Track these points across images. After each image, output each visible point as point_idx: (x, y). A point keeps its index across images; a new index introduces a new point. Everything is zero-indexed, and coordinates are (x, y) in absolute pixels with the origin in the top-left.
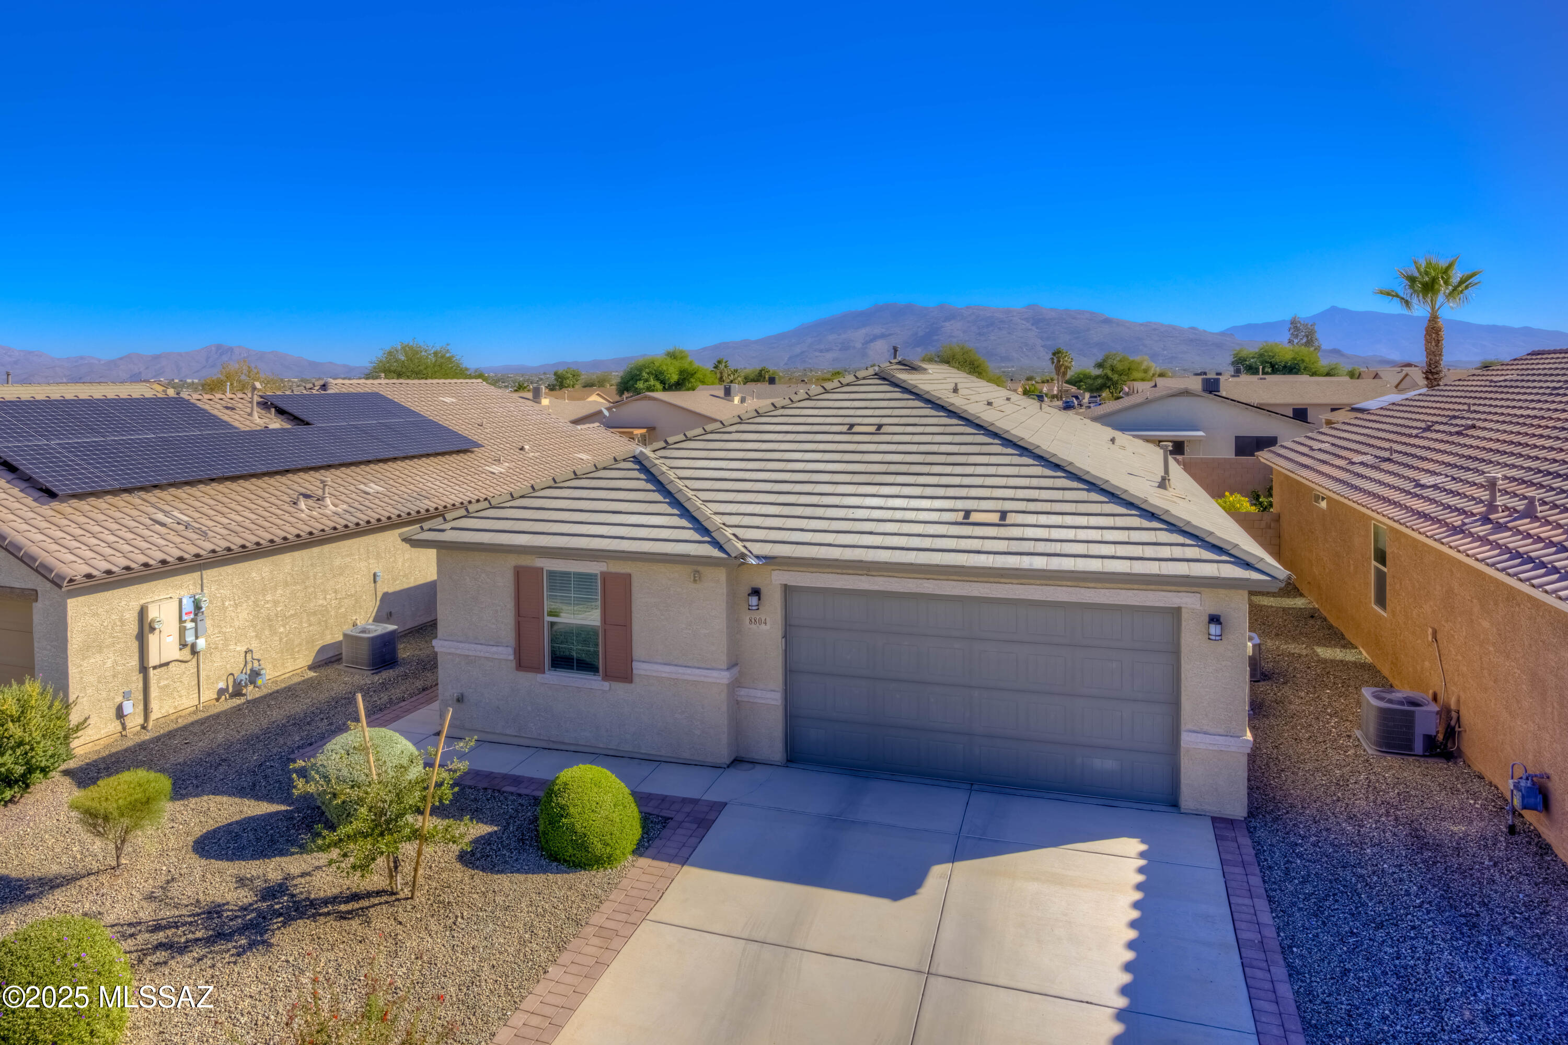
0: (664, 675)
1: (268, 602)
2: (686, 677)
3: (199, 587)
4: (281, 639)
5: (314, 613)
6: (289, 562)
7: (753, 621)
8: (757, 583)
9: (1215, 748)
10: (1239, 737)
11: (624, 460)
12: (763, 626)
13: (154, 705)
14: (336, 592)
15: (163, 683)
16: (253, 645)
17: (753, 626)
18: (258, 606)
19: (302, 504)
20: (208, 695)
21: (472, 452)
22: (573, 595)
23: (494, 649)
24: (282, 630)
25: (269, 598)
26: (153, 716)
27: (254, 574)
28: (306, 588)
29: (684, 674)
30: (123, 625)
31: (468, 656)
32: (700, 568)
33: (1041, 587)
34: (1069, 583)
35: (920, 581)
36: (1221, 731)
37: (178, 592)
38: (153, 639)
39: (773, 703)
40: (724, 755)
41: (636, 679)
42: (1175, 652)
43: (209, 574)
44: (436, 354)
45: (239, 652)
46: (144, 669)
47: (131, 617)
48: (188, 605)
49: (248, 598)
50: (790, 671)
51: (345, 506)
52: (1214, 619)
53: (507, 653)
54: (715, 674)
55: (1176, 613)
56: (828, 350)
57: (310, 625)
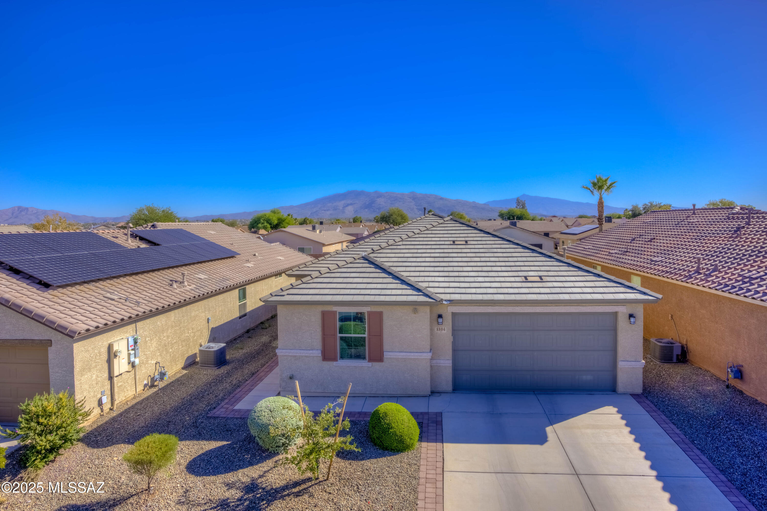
0: (400, 357)
2: (410, 357)
3: (135, 331)
4: (171, 355)
5: (184, 341)
6: (173, 315)
7: (439, 329)
8: (440, 312)
9: (632, 367)
10: (640, 361)
11: (358, 259)
12: (443, 331)
13: (116, 397)
14: (192, 329)
15: (120, 384)
16: (159, 360)
17: (439, 332)
18: (160, 339)
19: (175, 285)
20: (140, 388)
21: (235, 257)
22: (352, 323)
23: (311, 351)
24: (171, 350)
25: (165, 334)
26: (116, 403)
27: (159, 323)
28: (180, 328)
29: (410, 356)
30: (100, 355)
31: (295, 356)
32: (417, 307)
33: (564, 307)
34: (576, 305)
35: (514, 307)
36: (633, 360)
37: (125, 335)
38: (116, 361)
39: (448, 365)
40: (428, 391)
41: (385, 360)
42: (615, 330)
43: (139, 324)
44: (163, 211)
45: (153, 364)
46: (111, 378)
47: (104, 350)
48: (131, 342)
49: (156, 335)
50: (454, 350)
51: (194, 286)
52: (631, 316)
53: (318, 353)
54: (425, 354)
55: (615, 314)
56: (328, 210)
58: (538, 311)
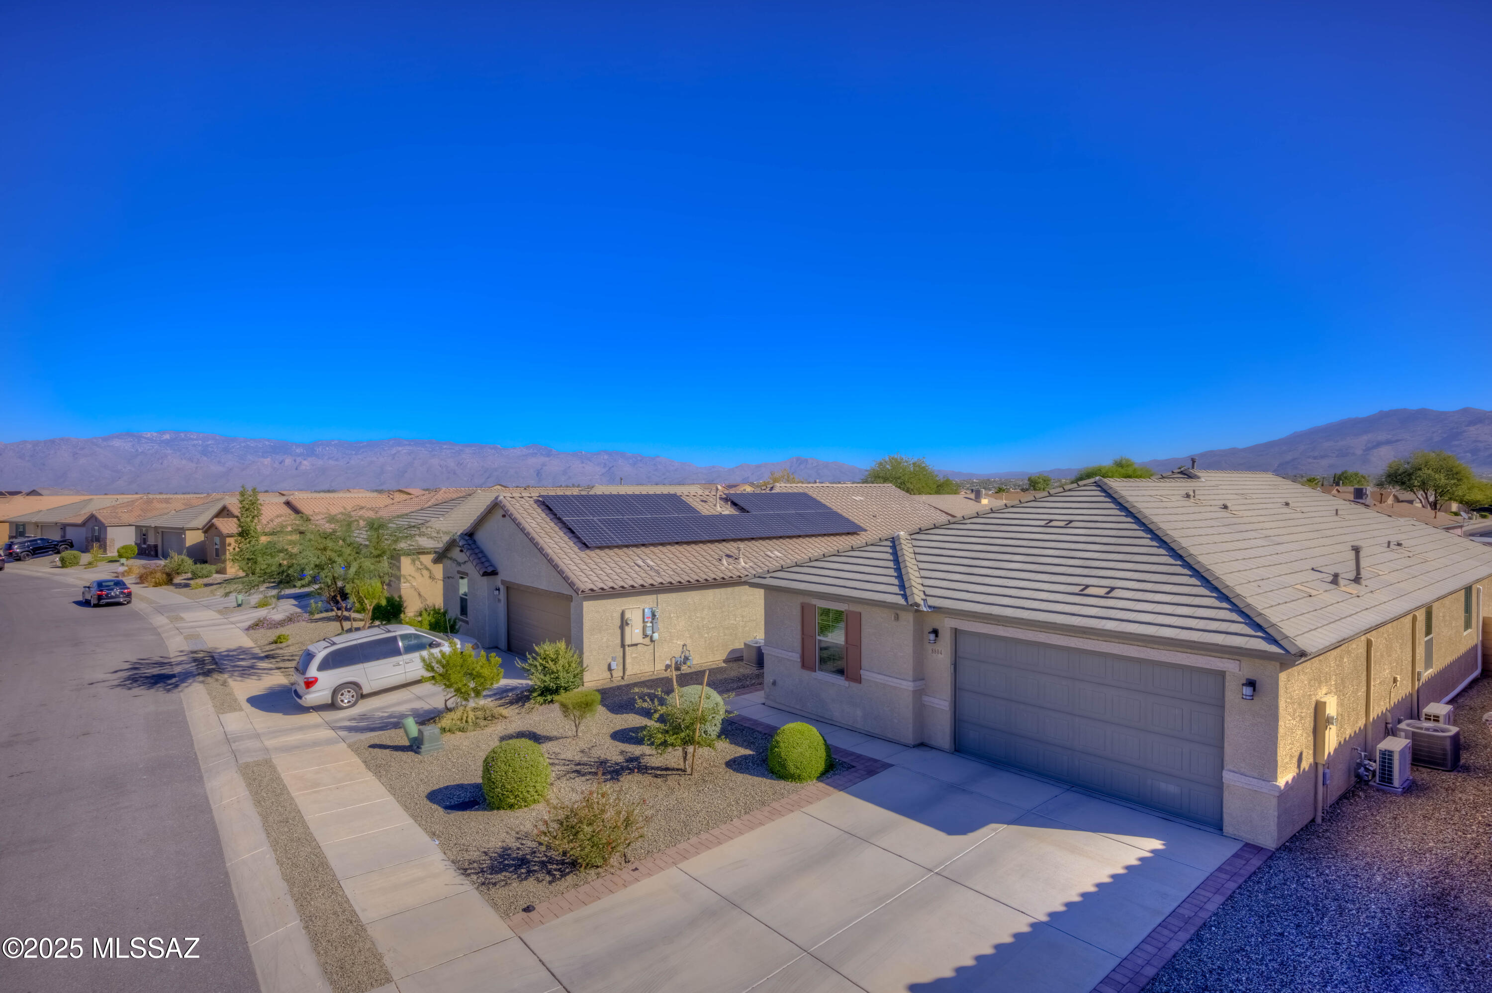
0: (877, 680)
1: (698, 617)
2: (891, 684)
3: (655, 602)
4: (705, 641)
5: (728, 628)
6: (711, 595)
7: (934, 651)
8: (936, 625)
9: (1250, 787)
10: (1269, 781)
11: (886, 540)
12: (939, 655)
13: (628, 667)
14: (743, 617)
15: (634, 655)
16: (687, 642)
17: (931, 654)
18: (691, 619)
19: (724, 562)
20: (660, 666)
23: (790, 654)
24: (706, 635)
25: (698, 615)
26: (627, 672)
27: (689, 600)
28: (723, 612)
29: (888, 682)
30: (612, 620)
31: (778, 657)
32: (898, 612)
33: (1118, 645)
34: (1139, 644)
35: (1037, 633)
36: (1256, 775)
37: (643, 604)
38: (627, 630)
39: (945, 708)
40: (910, 738)
41: (863, 681)
42: (1220, 705)
43: (665, 595)
45: (679, 645)
46: (623, 646)
47: (617, 616)
48: (648, 613)
49: (686, 614)
50: (956, 689)
51: (751, 564)
52: (1251, 684)
53: (796, 657)
54: (904, 683)
55: (1222, 674)
57: (725, 635)
58: (1073, 645)
